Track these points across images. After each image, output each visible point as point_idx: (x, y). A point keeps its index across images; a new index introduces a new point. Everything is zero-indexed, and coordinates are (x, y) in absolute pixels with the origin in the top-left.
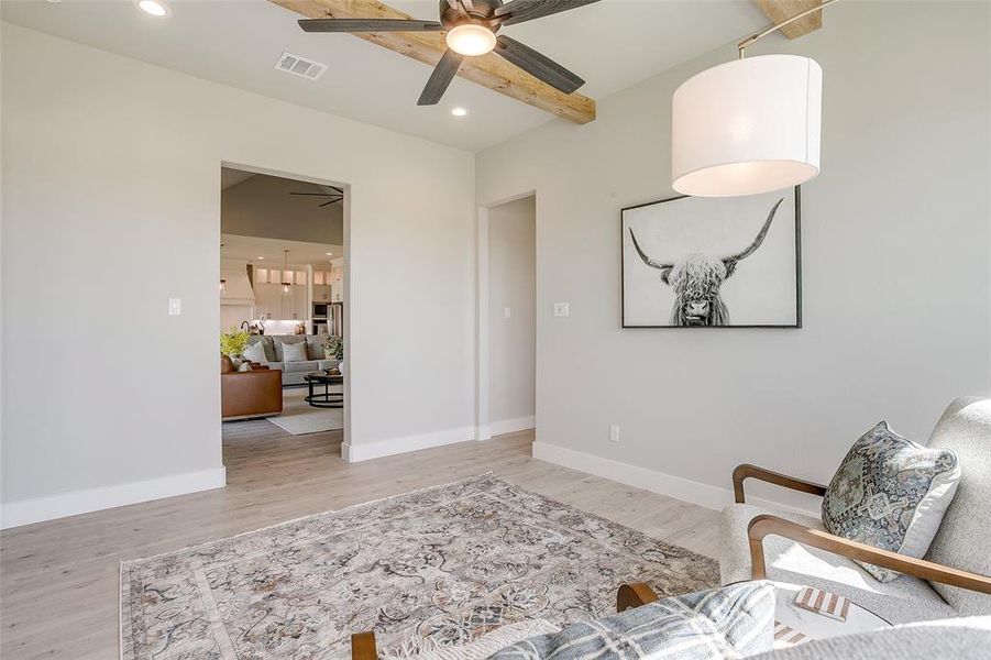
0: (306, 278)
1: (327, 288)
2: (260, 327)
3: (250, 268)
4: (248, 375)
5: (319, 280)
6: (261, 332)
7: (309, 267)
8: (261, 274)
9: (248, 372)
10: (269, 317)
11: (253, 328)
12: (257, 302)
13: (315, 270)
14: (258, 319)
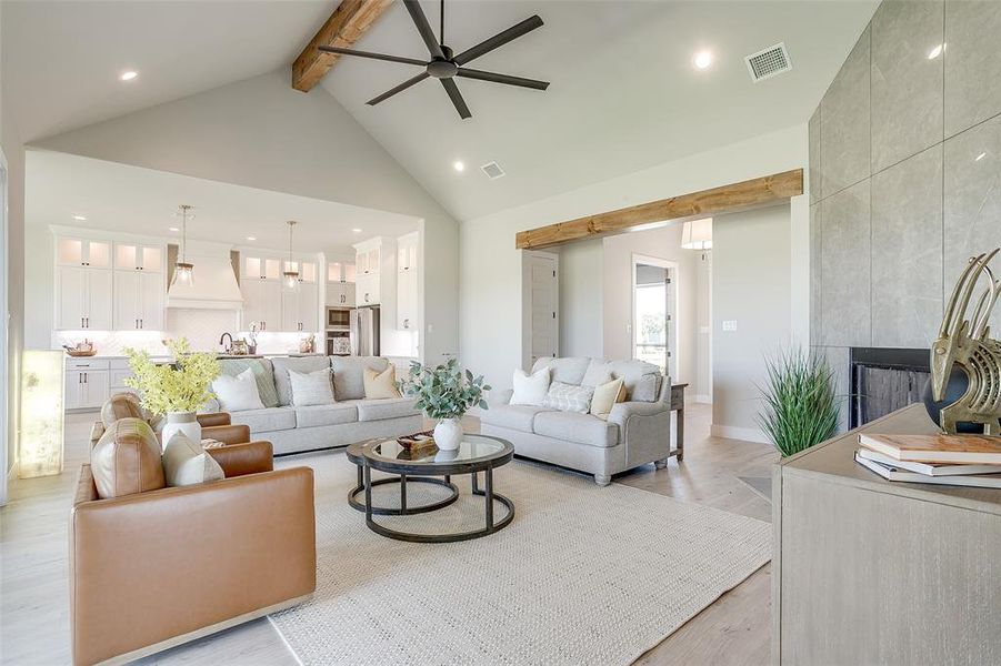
0: (318, 273)
1: (347, 287)
2: (250, 342)
3: (235, 255)
4: (210, 497)
5: (335, 276)
6: (252, 350)
7: (322, 257)
8: (252, 265)
9: (210, 484)
10: (263, 326)
11: (239, 343)
12: (246, 306)
13: (330, 260)
14: (247, 329)
